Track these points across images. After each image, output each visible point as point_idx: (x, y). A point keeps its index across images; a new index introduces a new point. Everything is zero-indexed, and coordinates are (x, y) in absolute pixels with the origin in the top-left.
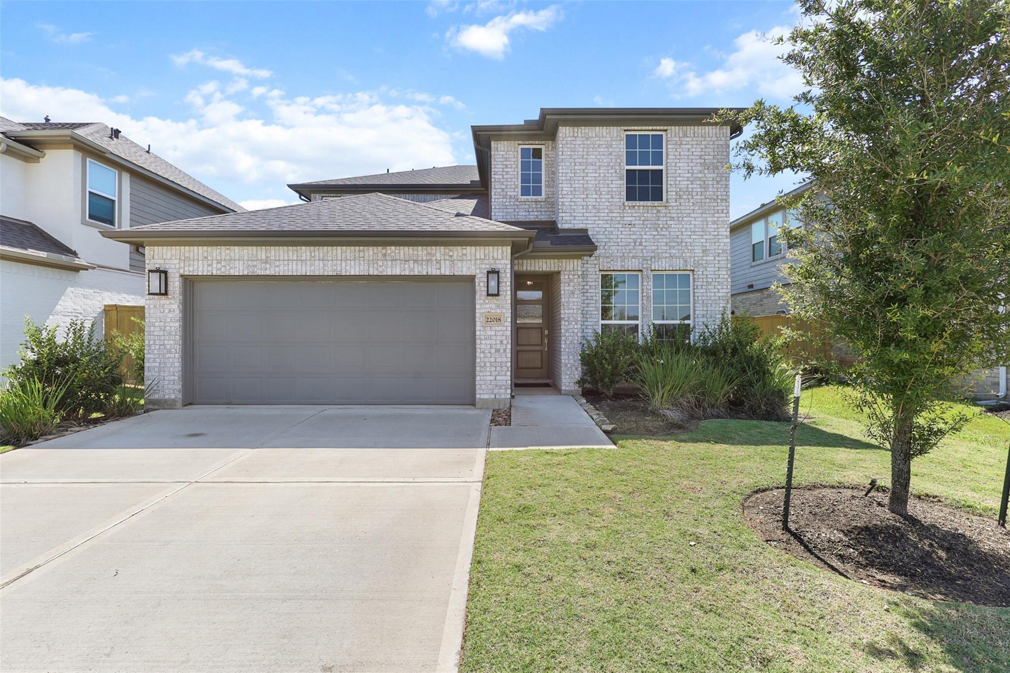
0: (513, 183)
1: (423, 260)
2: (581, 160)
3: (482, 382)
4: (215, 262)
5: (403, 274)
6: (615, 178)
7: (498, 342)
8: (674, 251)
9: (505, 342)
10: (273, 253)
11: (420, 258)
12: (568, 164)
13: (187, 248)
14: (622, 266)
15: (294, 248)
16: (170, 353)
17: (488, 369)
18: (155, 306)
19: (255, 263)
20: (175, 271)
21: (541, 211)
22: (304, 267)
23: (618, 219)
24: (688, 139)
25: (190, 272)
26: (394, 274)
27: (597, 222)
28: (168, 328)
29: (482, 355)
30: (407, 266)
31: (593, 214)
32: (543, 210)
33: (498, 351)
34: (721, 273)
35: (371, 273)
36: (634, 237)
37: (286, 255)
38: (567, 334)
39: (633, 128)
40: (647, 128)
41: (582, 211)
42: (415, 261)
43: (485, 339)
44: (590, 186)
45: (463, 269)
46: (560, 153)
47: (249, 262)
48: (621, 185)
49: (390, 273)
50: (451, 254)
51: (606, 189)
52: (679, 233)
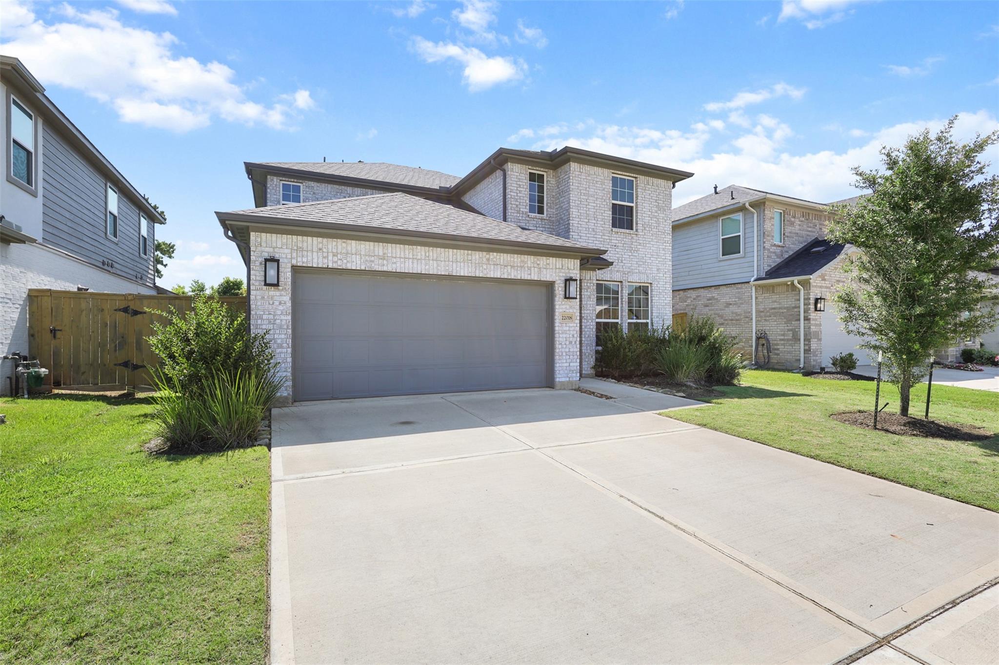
0: (524, 201)
1: (517, 266)
2: (584, 192)
3: (560, 368)
4: (331, 255)
5: (502, 277)
6: (606, 209)
7: (571, 336)
8: (641, 269)
9: (575, 336)
10: (390, 251)
11: (515, 265)
12: (576, 193)
13: (300, 238)
14: (610, 277)
15: (410, 247)
16: (282, 347)
17: (564, 358)
18: (263, 298)
19: (373, 258)
20: (286, 261)
21: (545, 228)
22: (419, 265)
23: (608, 241)
24: (649, 186)
25: (303, 263)
26: (495, 277)
27: (595, 242)
28: (279, 321)
29: (560, 346)
30: (505, 270)
31: (592, 236)
32: (546, 226)
33: (571, 342)
34: (667, 286)
35: (477, 275)
36: (618, 256)
37: (402, 253)
38: (586, 330)
39: (617, 172)
40: (626, 174)
41: (585, 232)
42: (512, 267)
43: (562, 333)
44: (591, 213)
45: (547, 276)
46: (571, 184)
47: (367, 257)
48: (609, 214)
49: (492, 276)
50: (538, 262)
51: (600, 217)
52: (644, 256)
